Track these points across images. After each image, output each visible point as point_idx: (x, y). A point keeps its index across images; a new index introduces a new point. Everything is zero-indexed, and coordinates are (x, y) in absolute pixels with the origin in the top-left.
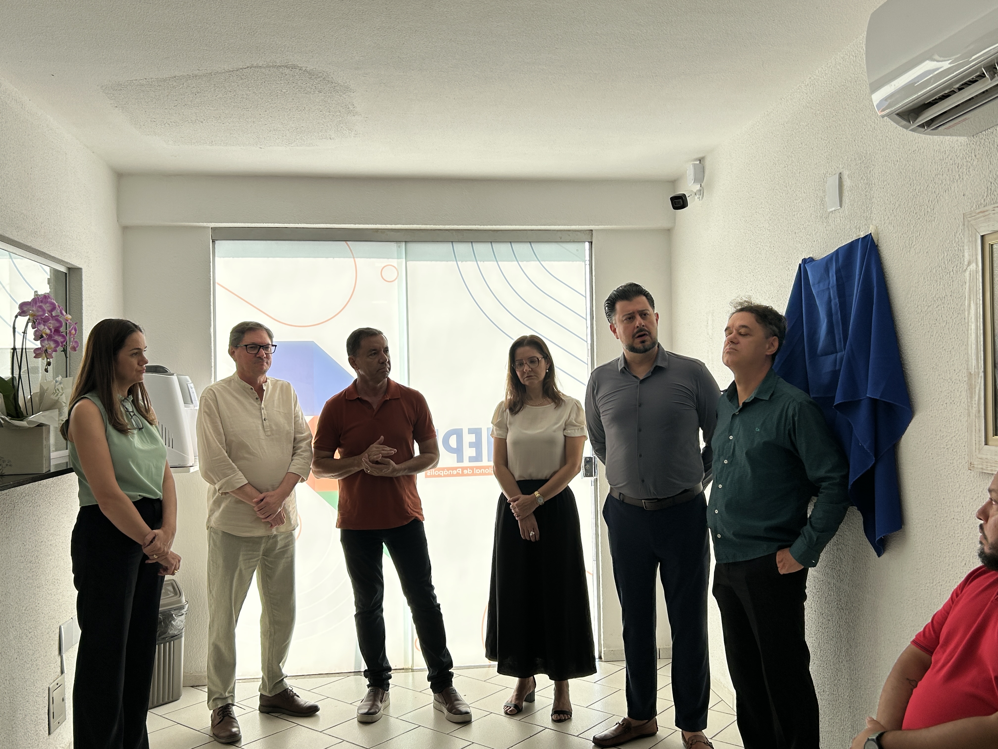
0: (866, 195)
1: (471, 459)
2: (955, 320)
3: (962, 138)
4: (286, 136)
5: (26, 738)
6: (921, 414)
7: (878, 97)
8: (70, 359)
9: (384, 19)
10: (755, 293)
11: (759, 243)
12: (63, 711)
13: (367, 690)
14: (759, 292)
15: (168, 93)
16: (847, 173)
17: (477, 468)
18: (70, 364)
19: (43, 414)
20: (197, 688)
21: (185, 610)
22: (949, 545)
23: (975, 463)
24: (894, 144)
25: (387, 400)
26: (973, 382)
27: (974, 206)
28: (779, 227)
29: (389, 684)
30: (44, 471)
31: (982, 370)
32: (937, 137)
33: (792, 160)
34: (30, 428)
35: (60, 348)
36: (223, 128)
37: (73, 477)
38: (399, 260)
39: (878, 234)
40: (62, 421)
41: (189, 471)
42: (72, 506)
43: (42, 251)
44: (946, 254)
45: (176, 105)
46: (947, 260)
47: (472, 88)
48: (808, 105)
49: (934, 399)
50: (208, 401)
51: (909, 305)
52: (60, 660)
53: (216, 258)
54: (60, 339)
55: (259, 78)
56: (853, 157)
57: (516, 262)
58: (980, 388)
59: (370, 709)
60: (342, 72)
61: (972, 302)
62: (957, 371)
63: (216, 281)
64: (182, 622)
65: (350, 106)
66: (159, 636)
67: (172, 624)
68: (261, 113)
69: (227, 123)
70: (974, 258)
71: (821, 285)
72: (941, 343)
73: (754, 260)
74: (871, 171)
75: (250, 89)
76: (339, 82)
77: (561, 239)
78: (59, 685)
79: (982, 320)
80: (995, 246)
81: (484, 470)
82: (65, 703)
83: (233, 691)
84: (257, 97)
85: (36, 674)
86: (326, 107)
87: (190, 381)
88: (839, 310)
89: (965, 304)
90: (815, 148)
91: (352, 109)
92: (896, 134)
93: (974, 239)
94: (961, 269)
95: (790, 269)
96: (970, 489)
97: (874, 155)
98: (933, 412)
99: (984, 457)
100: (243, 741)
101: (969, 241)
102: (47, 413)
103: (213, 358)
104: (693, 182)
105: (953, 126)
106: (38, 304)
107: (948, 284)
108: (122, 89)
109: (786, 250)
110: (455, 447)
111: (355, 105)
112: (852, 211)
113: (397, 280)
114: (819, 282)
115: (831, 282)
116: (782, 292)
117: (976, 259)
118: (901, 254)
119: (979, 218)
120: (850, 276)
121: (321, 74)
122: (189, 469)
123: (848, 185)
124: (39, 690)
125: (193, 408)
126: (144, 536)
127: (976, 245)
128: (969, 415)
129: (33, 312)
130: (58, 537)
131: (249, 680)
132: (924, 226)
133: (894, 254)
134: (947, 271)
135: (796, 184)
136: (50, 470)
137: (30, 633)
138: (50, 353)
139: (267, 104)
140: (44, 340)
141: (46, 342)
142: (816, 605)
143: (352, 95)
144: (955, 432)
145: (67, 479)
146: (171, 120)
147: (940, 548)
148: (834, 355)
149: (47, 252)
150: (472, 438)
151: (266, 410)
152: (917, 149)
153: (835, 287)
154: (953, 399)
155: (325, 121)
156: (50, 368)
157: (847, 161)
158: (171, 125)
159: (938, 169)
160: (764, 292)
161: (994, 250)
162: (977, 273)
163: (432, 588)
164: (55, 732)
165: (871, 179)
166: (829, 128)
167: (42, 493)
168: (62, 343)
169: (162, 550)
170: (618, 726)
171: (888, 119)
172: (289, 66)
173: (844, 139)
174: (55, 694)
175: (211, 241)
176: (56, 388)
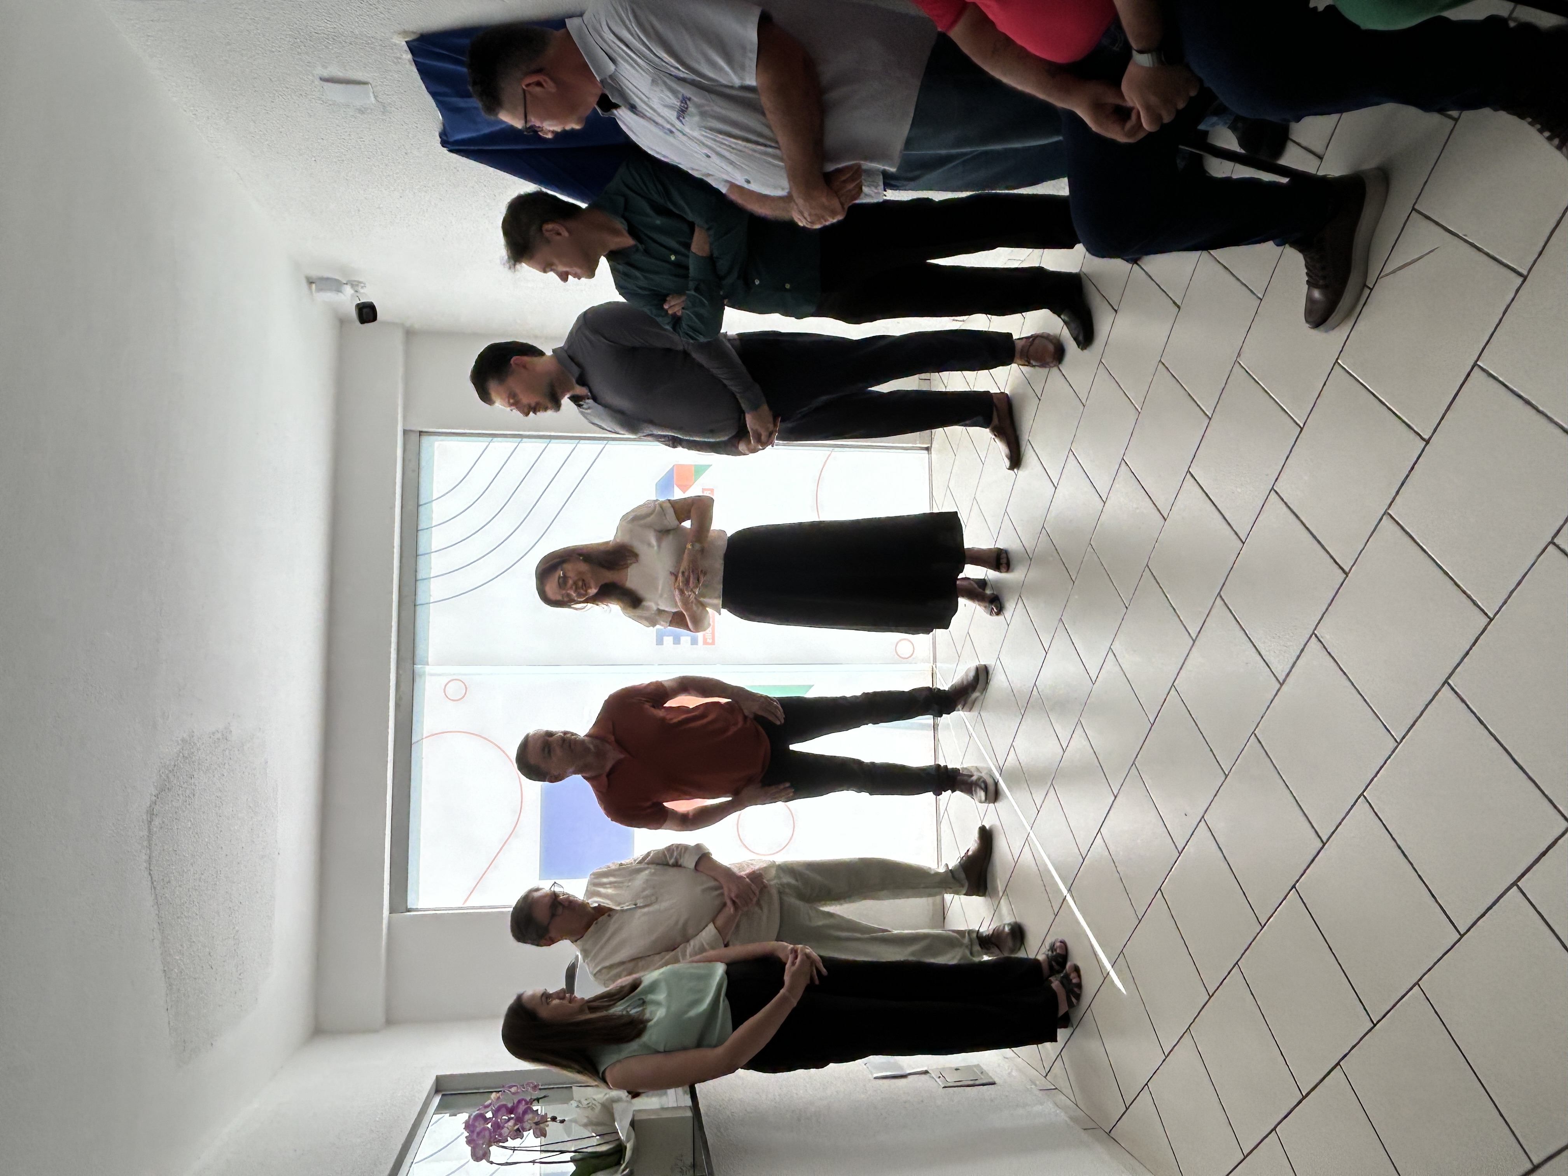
4: (260, 821)
9: (71, 688)
12: (971, 1068)
15: (191, 979)
16: (320, 68)
19: (619, 1122)
28: (398, 176)
36: (246, 903)
39: (405, 33)
45: (209, 967)
47: (188, 572)
48: (224, 118)
52: (913, 1076)
55: (168, 858)
60: (160, 747)
65: (215, 737)
68: (225, 854)
69: (240, 898)
76: (176, 751)
78: (941, 1075)
84: (199, 860)
85: (929, 1105)
91: (219, 735)
95: (455, 165)
102: (617, 1116)
104: (340, 294)
108: (183, 1040)
111: (214, 730)
112: (373, 67)
121: (163, 775)
123: (337, 69)
124: (946, 1100)
129: (486, 1142)
136: (690, 1107)
137: (881, 1115)
138: (540, 1118)
140: (522, 1126)
141: (525, 1124)
143: (198, 733)
146: (234, 971)
149: (412, 1122)
155: (238, 770)
156: (560, 1117)
164: (993, 1077)
168: (527, 1103)
172: (149, 819)
174: (951, 1079)
175: (408, 913)
176: (586, 1107)
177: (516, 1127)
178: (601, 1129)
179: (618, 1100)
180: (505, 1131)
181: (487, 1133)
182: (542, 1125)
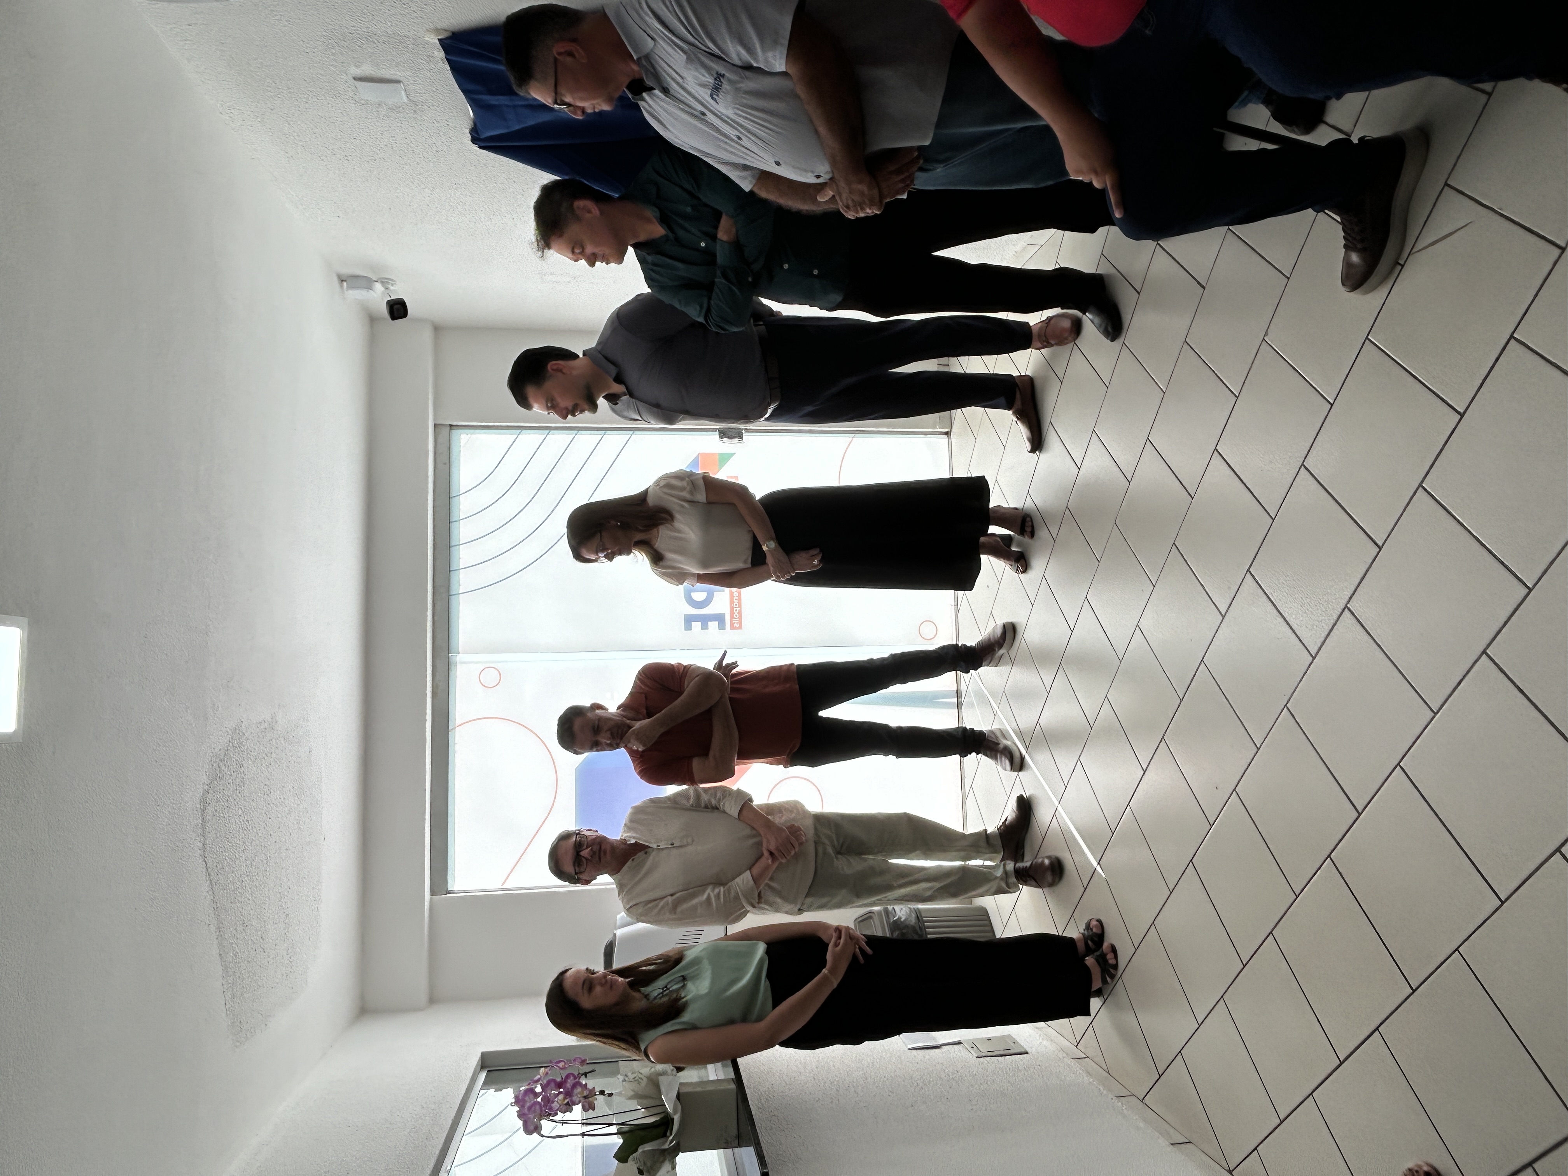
0: (384, 43)
5: (1033, 1080)
9: (127, 681)
11: (452, 204)
12: (1003, 1038)
15: (246, 962)
28: (429, 173)
30: (733, 1086)
35: (583, 1080)
39: (437, 31)
45: (262, 950)
52: (947, 1047)
54: (571, 1081)
56: (331, 57)
57: (475, 516)
63: (499, 887)
65: (262, 727)
67: (905, 920)
71: (507, 116)
74: (350, 31)
75: (238, 857)
78: (974, 1046)
82: (992, 1036)
86: (264, 758)
90: (319, 113)
95: (485, 162)
102: (663, 1089)
108: (239, 1021)
109: (461, 166)
111: (261, 720)
114: (504, 119)
115: (506, 103)
116: (516, 175)
123: (371, 68)
124: (980, 1069)
133: (464, 9)
136: (732, 1080)
137: (918, 1085)
138: (588, 1092)
139: (260, 834)
151: (661, 843)
157: (336, 66)
158: (291, 954)
164: (1025, 1047)
165: (360, 32)
166: (292, 90)
167: (757, 1083)
168: (575, 1078)
172: (202, 808)
173: (306, 68)
174: (984, 1050)
175: (448, 895)
176: (633, 1080)
177: (566, 1101)
178: (647, 1102)
179: (664, 1073)
180: (555, 1105)
182: (590, 1099)
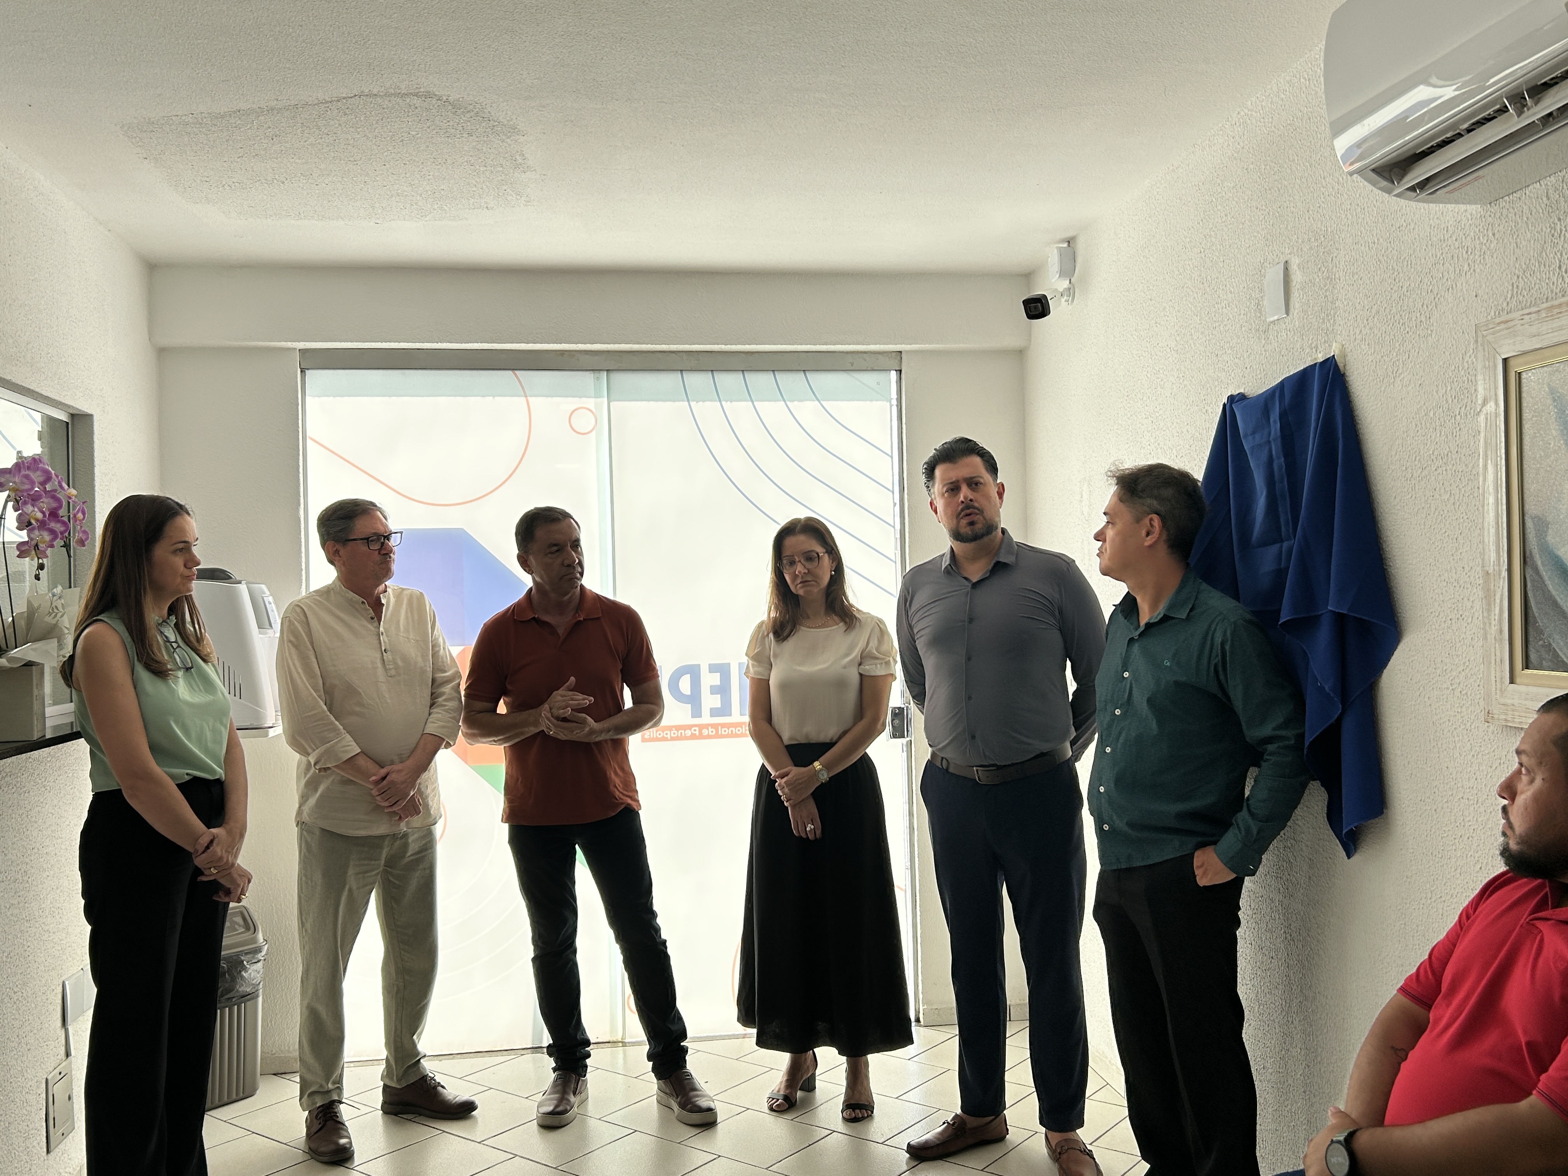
0: (1326, 296)
1: (714, 712)
2: (1463, 490)
3: (1474, 207)
4: (416, 204)
5: (11, 1159)
6: (1412, 636)
7: (1343, 143)
8: (75, 560)
9: (570, 20)
10: (1155, 449)
11: (1161, 371)
12: (70, 1118)
13: (552, 1076)
14: (1161, 448)
15: (228, 137)
16: (1297, 261)
17: (723, 725)
18: (75, 566)
19: (32, 647)
20: (283, 1076)
21: (263, 953)
22: (1455, 839)
23: (1495, 712)
24: (1369, 217)
25: (580, 621)
26: (1492, 587)
27: (1492, 313)
28: (1193, 346)
29: (586, 1066)
30: (36, 736)
31: (1506, 567)
32: (1435, 205)
33: (1211, 241)
34: (12, 668)
35: (59, 542)
36: (317, 191)
37: (81, 747)
38: (599, 400)
39: (1345, 356)
40: (65, 657)
41: (267, 736)
42: (80, 792)
43: (30, 387)
44: (1449, 388)
45: (240, 155)
46: (1451, 396)
47: (710, 128)
48: (1235, 155)
49: (1432, 613)
50: (294, 624)
51: (1394, 467)
52: (63, 1036)
53: (307, 397)
54: (58, 527)
55: (373, 113)
56: (1306, 237)
57: (783, 403)
58: (1502, 595)
59: (557, 1106)
60: (505, 103)
61: (1489, 462)
62: (1467, 569)
63: (308, 434)
64: (258, 973)
65: (518, 157)
66: (222, 996)
67: (242, 977)
68: (377, 169)
69: (323, 185)
70: (1493, 393)
71: (1258, 436)
72: (1443, 525)
73: (1154, 398)
74: (1334, 258)
75: (358, 130)
76: (501, 118)
77: (852, 365)
78: (63, 1075)
79: (1504, 490)
80: (1524, 376)
81: (734, 729)
82: (73, 1103)
83: (339, 1081)
84: (370, 144)
85: (24, 1059)
86: (480, 158)
87: (268, 593)
88: (1285, 475)
89: (1478, 465)
90: (1247, 222)
91: (520, 161)
92: (1372, 201)
93: (1491, 364)
94: (1472, 411)
95: (1210, 411)
96: (1487, 752)
97: (1339, 233)
98: (1430, 633)
99: (1509, 702)
100: (358, 1159)
101: (1485, 367)
102: (39, 645)
103: (303, 555)
104: (1058, 276)
105: (1459, 188)
106: (23, 472)
107: (1453, 434)
108: (155, 130)
109: (1203, 383)
110: (689, 693)
111: (526, 155)
112: (1305, 320)
113: (594, 432)
114: (1254, 433)
115: (1273, 433)
116: (1197, 448)
117: (1496, 395)
118: (1381, 387)
119: (1500, 331)
120: (1302, 423)
121: (471, 107)
122: (268, 731)
123: (1299, 280)
124: (30, 1083)
125: (272, 636)
126: (196, 838)
127: (1495, 374)
128: (1486, 638)
129: (14, 485)
130: (59, 841)
131: (366, 1063)
132: (1416, 345)
133: (1369, 387)
134: (1452, 414)
135: (1217, 278)
136: (45, 736)
137: (15, 993)
138: (43, 549)
139: (386, 153)
140: (33, 529)
141: (36, 532)
142: (1252, 935)
143: (522, 140)
144: (1464, 663)
145: (72, 749)
146: (233, 180)
147: (1442, 844)
148: (1278, 545)
149: (38, 390)
150: (715, 679)
151: (387, 636)
152: (1405, 224)
153: (1279, 440)
154: (1460, 613)
155: (478, 180)
156: (43, 574)
157: (1297, 242)
158: (233, 187)
159: (1436, 257)
160: (1169, 448)
161: (1524, 381)
162: (1496, 417)
163: (654, 915)
164: (57, 1150)
165: (1334, 270)
166: (1268, 192)
167: (32, 771)
168: (62, 533)
169: (225, 860)
170: (946, 1127)
171: (1359, 177)
172: (420, 94)
173: (1292, 208)
174: (57, 1090)
175: (299, 370)
176: (53, 606)
177: (33, 522)
178: (22, 624)
179: (60, 646)
180: (29, 508)
181: (27, 487)
182: (33, 552)
